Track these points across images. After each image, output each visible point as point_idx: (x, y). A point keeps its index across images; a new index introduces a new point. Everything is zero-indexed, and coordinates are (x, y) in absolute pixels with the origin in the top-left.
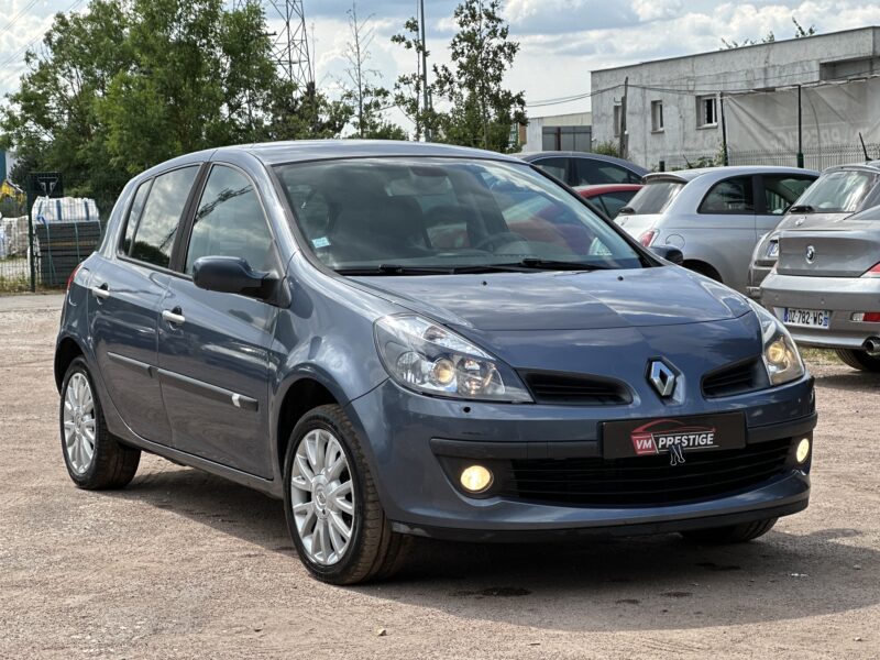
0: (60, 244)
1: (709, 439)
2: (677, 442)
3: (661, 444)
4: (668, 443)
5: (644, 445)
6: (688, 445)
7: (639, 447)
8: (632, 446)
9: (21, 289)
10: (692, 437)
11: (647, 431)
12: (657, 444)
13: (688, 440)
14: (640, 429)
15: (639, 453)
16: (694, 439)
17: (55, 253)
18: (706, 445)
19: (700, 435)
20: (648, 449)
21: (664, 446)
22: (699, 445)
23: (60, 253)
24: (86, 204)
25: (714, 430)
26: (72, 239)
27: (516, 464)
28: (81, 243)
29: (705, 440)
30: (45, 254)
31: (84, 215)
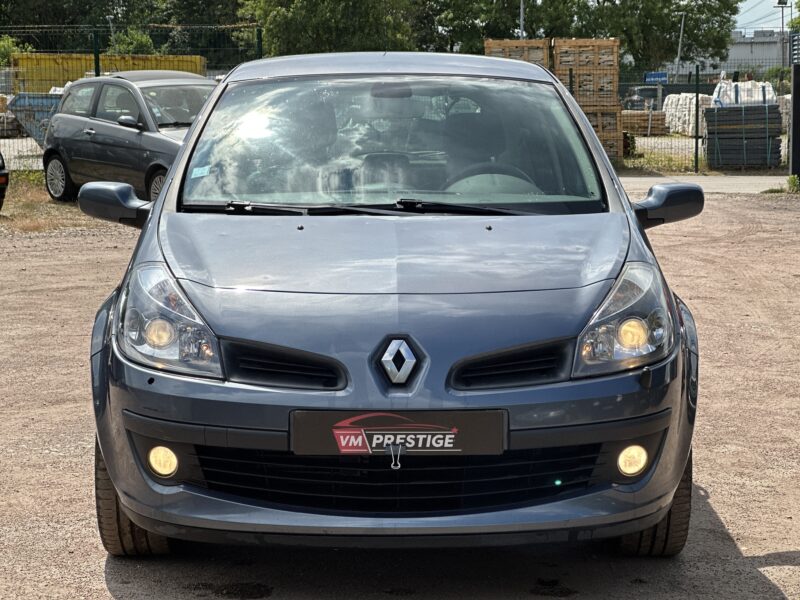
0: (724, 127)
1: (447, 440)
2: (398, 441)
3: (375, 442)
4: (386, 441)
5: (351, 442)
6: (416, 446)
7: (344, 443)
8: (335, 442)
9: (687, 169)
10: (421, 437)
11: (357, 425)
12: (371, 443)
13: (417, 440)
14: (346, 423)
15: (344, 451)
16: (425, 440)
17: (722, 136)
18: (443, 447)
19: (433, 435)
20: (357, 447)
21: (379, 446)
22: (432, 446)
23: (726, 136)
24: (764, 88)
25: (455, 430)
26: (738, 122)
27: (200, 450)
28: (748, 127)
29: (443, 442)
30: (711, 136)
31: (761, 99)
